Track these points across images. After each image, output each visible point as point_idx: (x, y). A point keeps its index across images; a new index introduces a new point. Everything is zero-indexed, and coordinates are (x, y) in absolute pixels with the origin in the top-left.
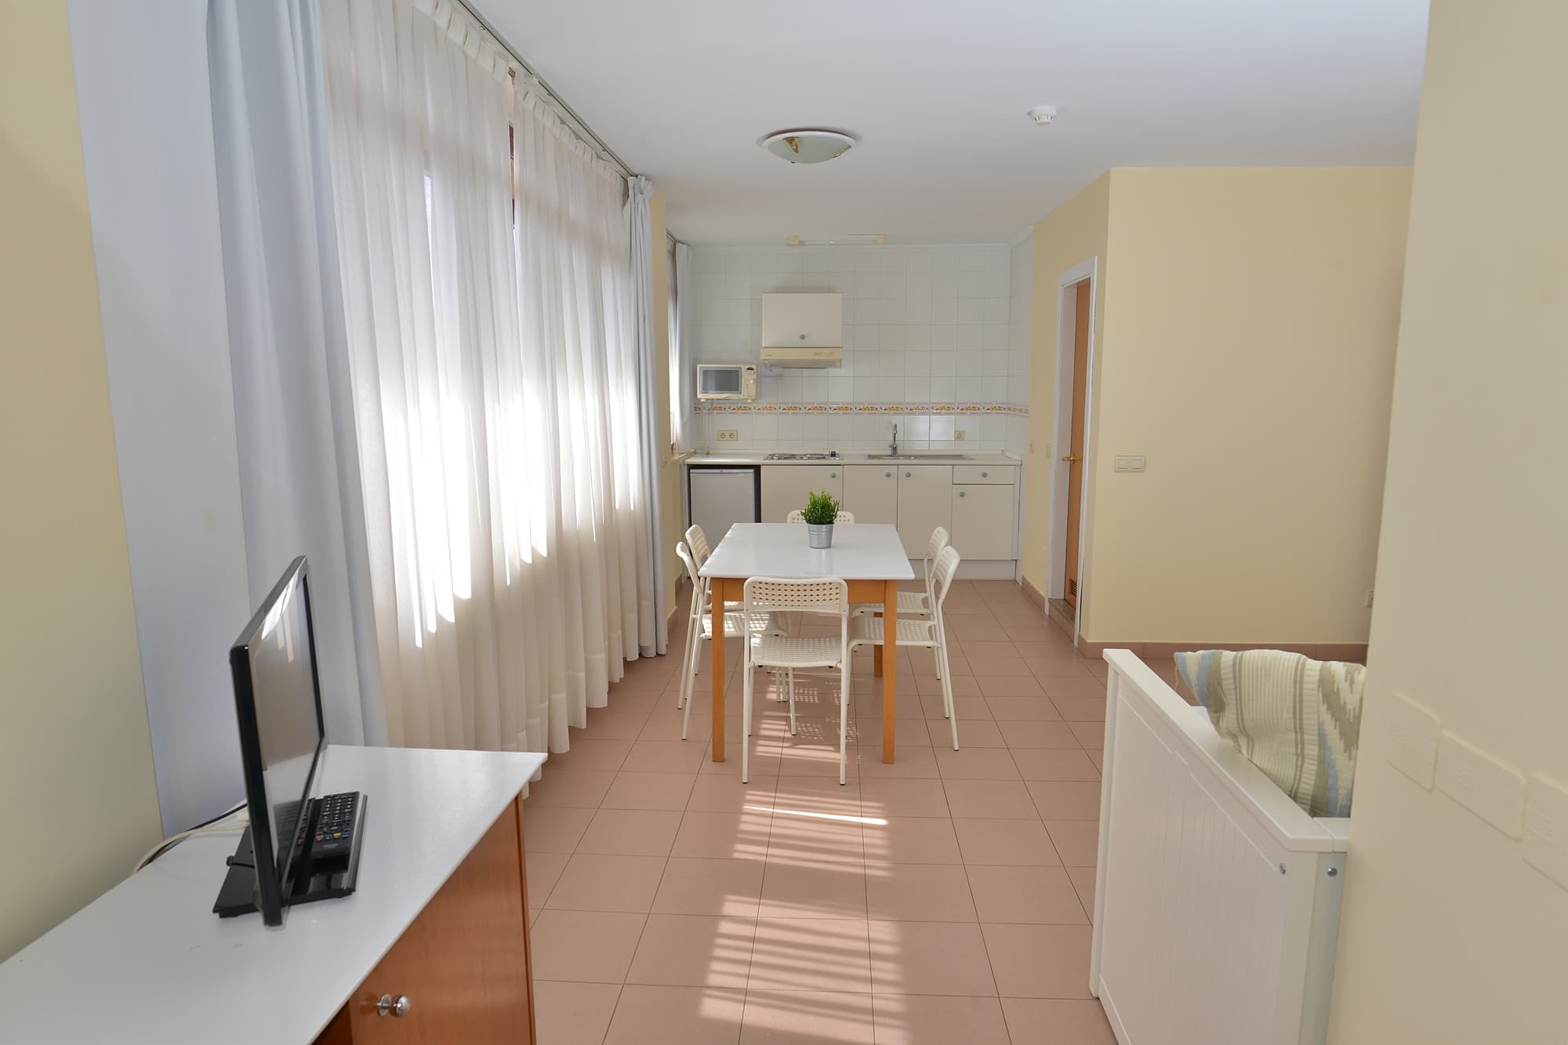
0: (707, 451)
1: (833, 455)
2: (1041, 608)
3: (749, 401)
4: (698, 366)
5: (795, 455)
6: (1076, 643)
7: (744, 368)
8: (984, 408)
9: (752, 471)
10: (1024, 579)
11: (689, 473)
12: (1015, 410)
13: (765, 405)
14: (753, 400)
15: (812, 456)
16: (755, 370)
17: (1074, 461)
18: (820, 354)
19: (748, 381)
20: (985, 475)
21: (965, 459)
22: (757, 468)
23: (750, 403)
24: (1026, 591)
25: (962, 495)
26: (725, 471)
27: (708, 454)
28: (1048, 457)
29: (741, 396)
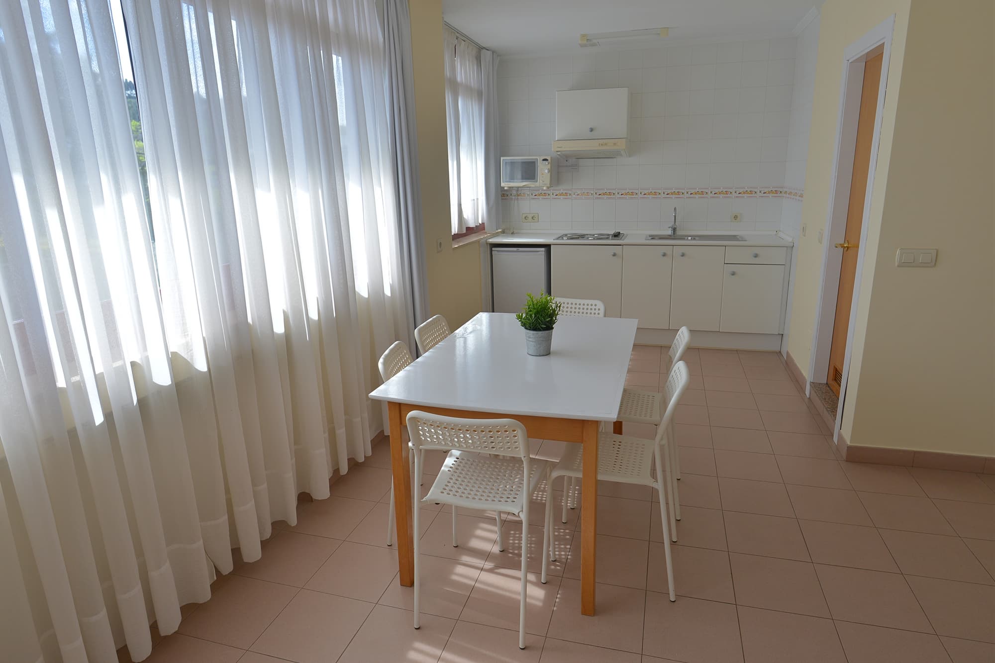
0: (512, 231)
1: (617, 235)
2: (802, 389)
3: (545, 188)
4: (502, 158)
5: (584, 235)
6: (835, 439)
7: (540, 159)
8: (760, 192)
9: (543, 249)
10: (788, 353)
11: (491, 251)
12: (790, 193)
13: (562, 191)
14: (548, 188)
15: (601, 237)
16: (549, 160)
17: (848, 248)
18: (606, 144)
19: (543, 171)
20: (756, 256)
21: (738, 240)
22: (547, 247)
23: (544, 190)
24: (789, 367)
25: (733, 274)
26: (521, 249)
27: (513, 234)
28: (820, 242)
29: (537, 184)
